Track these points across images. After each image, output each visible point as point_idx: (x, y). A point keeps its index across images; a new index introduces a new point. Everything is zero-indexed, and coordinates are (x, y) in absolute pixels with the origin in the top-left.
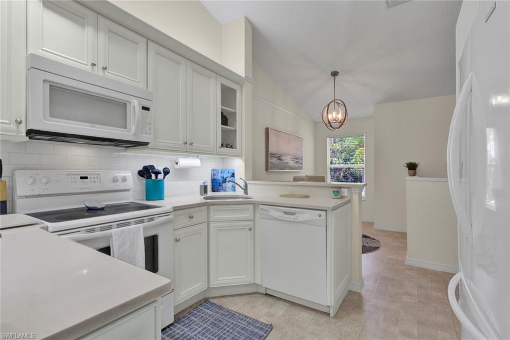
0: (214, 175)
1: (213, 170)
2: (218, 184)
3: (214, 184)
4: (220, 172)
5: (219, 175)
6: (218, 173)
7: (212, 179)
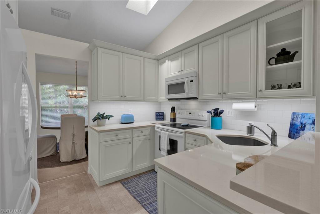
0: (293, 119)
1: (294, 114)
2: (295, 130)
3: (291, 129)
4: (300, 116)
5: (299, 120)
6: (297, 117)
7: (290, 124)
